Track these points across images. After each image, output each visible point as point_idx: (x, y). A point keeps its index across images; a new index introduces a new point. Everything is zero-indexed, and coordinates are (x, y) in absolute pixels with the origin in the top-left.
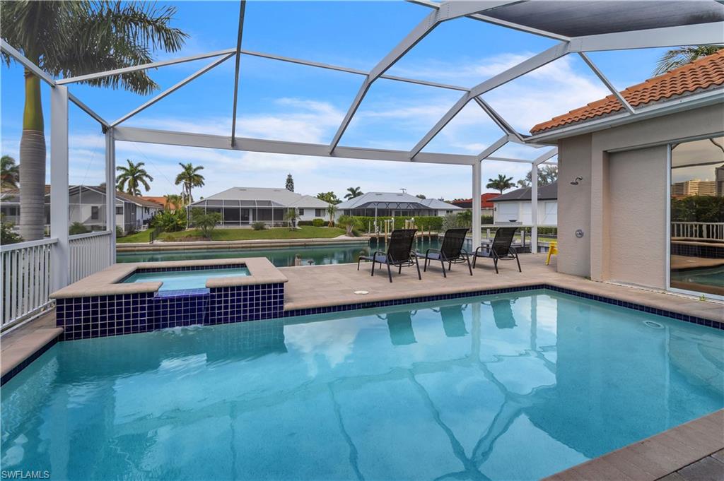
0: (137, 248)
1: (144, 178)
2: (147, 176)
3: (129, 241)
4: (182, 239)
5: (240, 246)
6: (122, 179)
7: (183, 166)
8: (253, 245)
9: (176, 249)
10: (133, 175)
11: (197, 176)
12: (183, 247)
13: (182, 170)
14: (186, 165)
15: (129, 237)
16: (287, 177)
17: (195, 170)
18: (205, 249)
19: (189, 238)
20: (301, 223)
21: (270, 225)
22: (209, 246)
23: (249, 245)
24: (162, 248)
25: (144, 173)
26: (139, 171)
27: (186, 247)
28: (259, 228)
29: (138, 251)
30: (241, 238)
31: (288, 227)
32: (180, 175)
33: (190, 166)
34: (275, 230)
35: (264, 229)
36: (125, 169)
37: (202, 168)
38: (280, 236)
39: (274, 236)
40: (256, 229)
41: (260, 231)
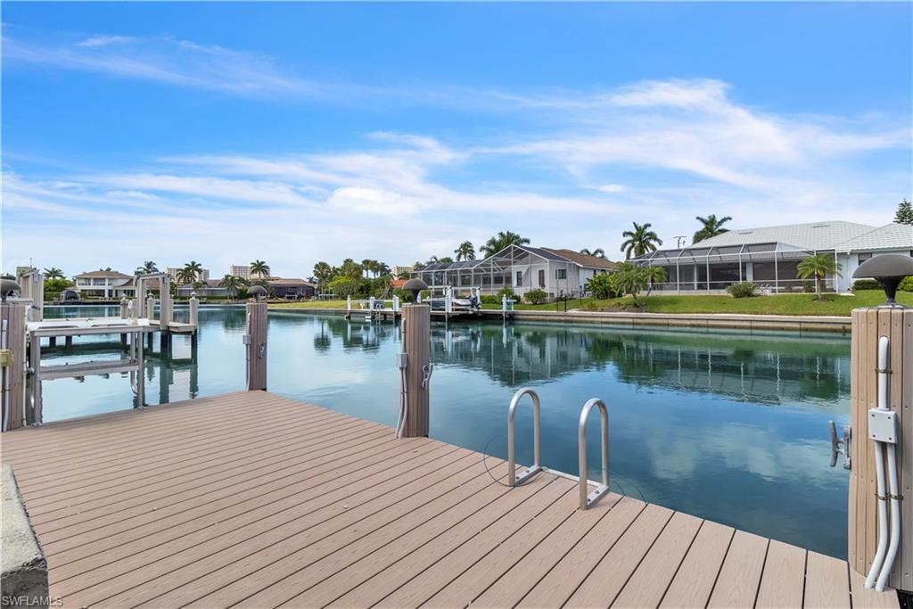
0: (549, 318)
1: (652, 242)
2: (656, 239)
5: (688, 322)
6: (628, 246)
7: (702, 220)
8: (711, 323)
9: (591, 322)
10: (640, 240)
12: (599, 319)
13: (702, 226)
14: (706, 218)
15: (552, 304)
17: (720, 223)
18: (629, 324)
19: (619, 307)
22: (636, 321)
23: (704, 323)
24: (575, 319)
25: (652, 236)
26: (648, 234)
27: (603, 320)
28: (746, 293)
29: (550, 321)
30: (695, 310)
31: (816, 293)
32: (698, 233)
33: (713, 220)
34: (778, 297)
35: (753, 296)
36: (630, 234)
37: (730, 219)
38: (781, 308)
39: (766, 308)
40: (737, 296)
41: (745, 298)
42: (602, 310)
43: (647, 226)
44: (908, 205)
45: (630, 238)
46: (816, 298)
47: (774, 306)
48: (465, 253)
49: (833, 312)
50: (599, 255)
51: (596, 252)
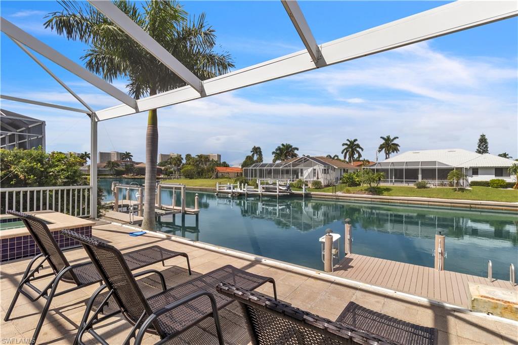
0: (326, 197)
1: (358, 149)
2: (360, 148)
3: (324, 191)
4: (355, 192)
6: (345, 151)
7: (383, 139)
10: (352, 148)
11: (394, 144)
12: (354, 198)
13: (383, 142)
14: (386, 137)
15: (326, 189)
16: (479, 137)
17: (393, 140)
18: (369, 201)
19: (361, 191)
20: (474, 184)
21: (433, 184)
22: (372, 200)
24: (342, 198)
25: (358, 146)
26: (356, 145)
27: (356, 198)
28: (422, 186)
31: (455, 187)
32: (381, 145)
33: (388, 137)
34: (438, 189)
35: (427, 188)
36: (346, 144)
37: (398, 138)
38: (441, 195)
39: (434, 195)
40: (418, 188)
41: (423, 189)
42: (354, 193)
43: (355, 140)
44: (484, 136)
45: (346, 147)
46: (455, 190)
47: (438, 193)
48: (257, 153)
49: (465, 198)
50: (336, 158)
51: (335, 157)
